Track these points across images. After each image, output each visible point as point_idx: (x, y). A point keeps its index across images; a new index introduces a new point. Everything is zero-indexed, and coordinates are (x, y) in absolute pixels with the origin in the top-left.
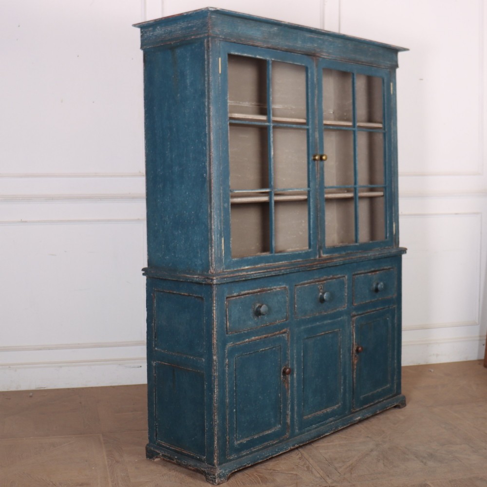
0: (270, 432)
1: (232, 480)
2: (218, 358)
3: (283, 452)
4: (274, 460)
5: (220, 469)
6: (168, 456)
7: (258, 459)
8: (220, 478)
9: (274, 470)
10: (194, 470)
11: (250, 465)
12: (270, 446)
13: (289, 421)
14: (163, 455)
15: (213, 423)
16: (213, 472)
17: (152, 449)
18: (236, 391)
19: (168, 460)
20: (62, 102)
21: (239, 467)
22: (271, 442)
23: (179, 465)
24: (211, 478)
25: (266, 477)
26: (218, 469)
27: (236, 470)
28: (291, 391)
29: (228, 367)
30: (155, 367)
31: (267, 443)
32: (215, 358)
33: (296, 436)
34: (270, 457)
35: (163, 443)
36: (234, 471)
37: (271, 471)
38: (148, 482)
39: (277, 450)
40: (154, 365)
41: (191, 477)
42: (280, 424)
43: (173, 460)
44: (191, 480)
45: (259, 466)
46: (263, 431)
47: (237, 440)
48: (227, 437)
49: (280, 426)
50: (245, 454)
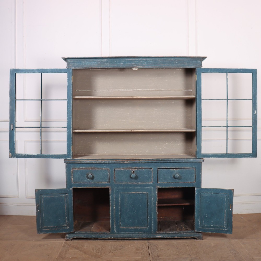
20: (64, 87)
21: (78, 237)
33: (114, 234)
36: (74, 238)
39: (101, 236)
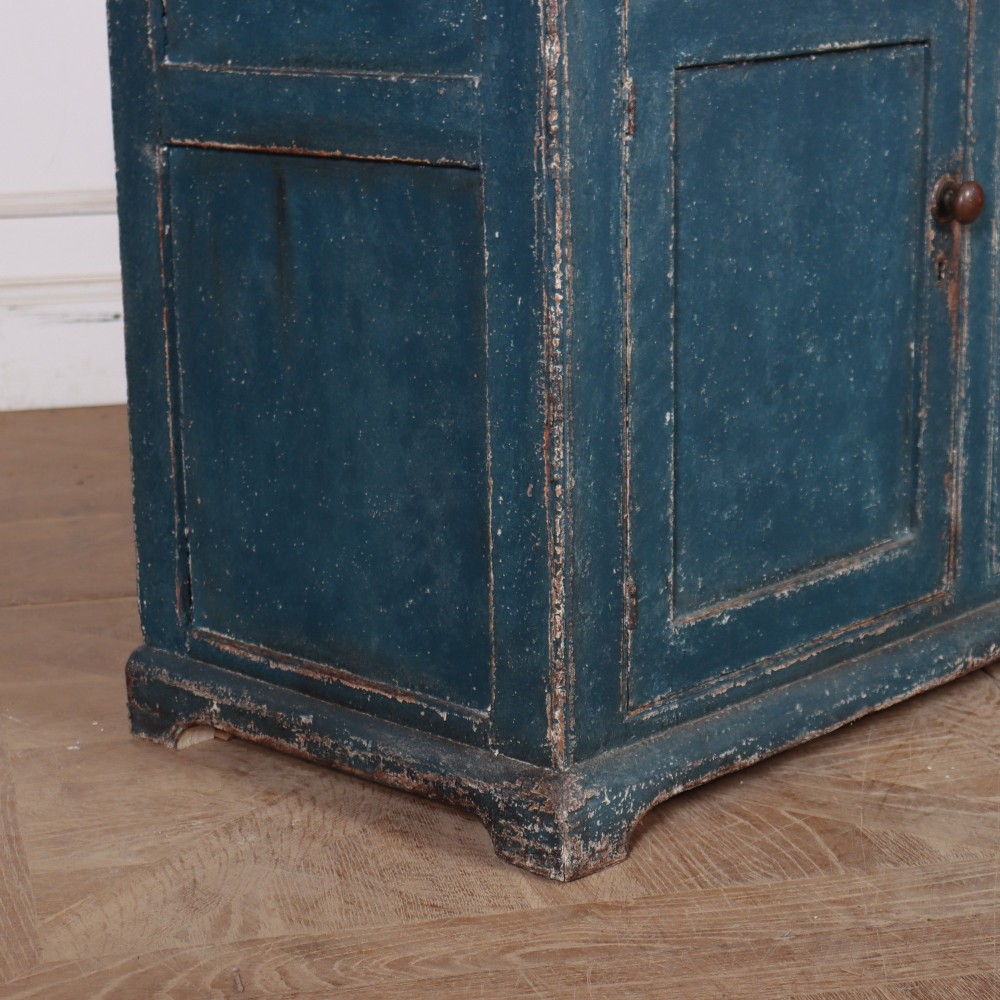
0: (857, 566)
1: (654, 848)
2: (573, 51)
3: (926, 686)
4: (872, 730)
5: (585, 785)
6: (254, 717)
7: (799, 724)
8: (586, 839)
9: (892, 787)
10: (416, 796)
11: (754, 758)
12: (857, 649)
13: (954, 508)
14: (227, 712)
15: (538, 491)
16: (541, 801)
17: (164, 676)
18: (675, 291)
19: (260, 737)
21: (696, 772)
22: (863, 627)
23: (326, 764)
24: (529, 835)
25: (861, 827)
26: (573, 781)
27: (678, 789)
28: (971, 332)
29: (635, 130)
30: (165, 176)
31: (842, 630)
32: (552, 50)
33: (989, 598)
34: (860, 714)
35: (227, 643)
36: (663, 796)
37: (880, 793)
38: (132, 868)
39: (896, 674)
40: (158, 164)
41: (404, 833)
42: (913, 522)
43: (289, 736)
44: (401, 852)
45: (793, 767)
46: (826, 557)
47: (681, 606)
48: (627, 585)
49: (907, 535)
50: (724, 689)
